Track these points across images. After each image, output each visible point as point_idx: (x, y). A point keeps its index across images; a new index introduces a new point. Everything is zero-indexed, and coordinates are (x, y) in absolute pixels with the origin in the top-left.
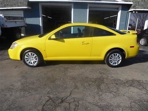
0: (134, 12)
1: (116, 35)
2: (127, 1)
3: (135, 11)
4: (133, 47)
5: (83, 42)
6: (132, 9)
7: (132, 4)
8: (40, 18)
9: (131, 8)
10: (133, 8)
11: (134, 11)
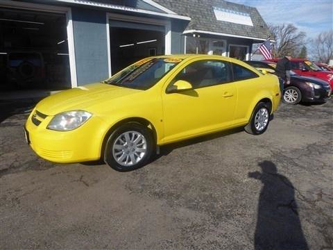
0: (194, 35)
1: (258, 76)
2: (182, 15)
3: (197, 34)
6: (190, 29)
7: (189, 21)
9: (188, 28)
10: (193, 29)
11: (194, 33)
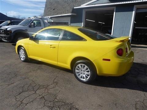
1: (86, 40)
4: (109, 60)
5: (51, 46)
8: (83, 23)
